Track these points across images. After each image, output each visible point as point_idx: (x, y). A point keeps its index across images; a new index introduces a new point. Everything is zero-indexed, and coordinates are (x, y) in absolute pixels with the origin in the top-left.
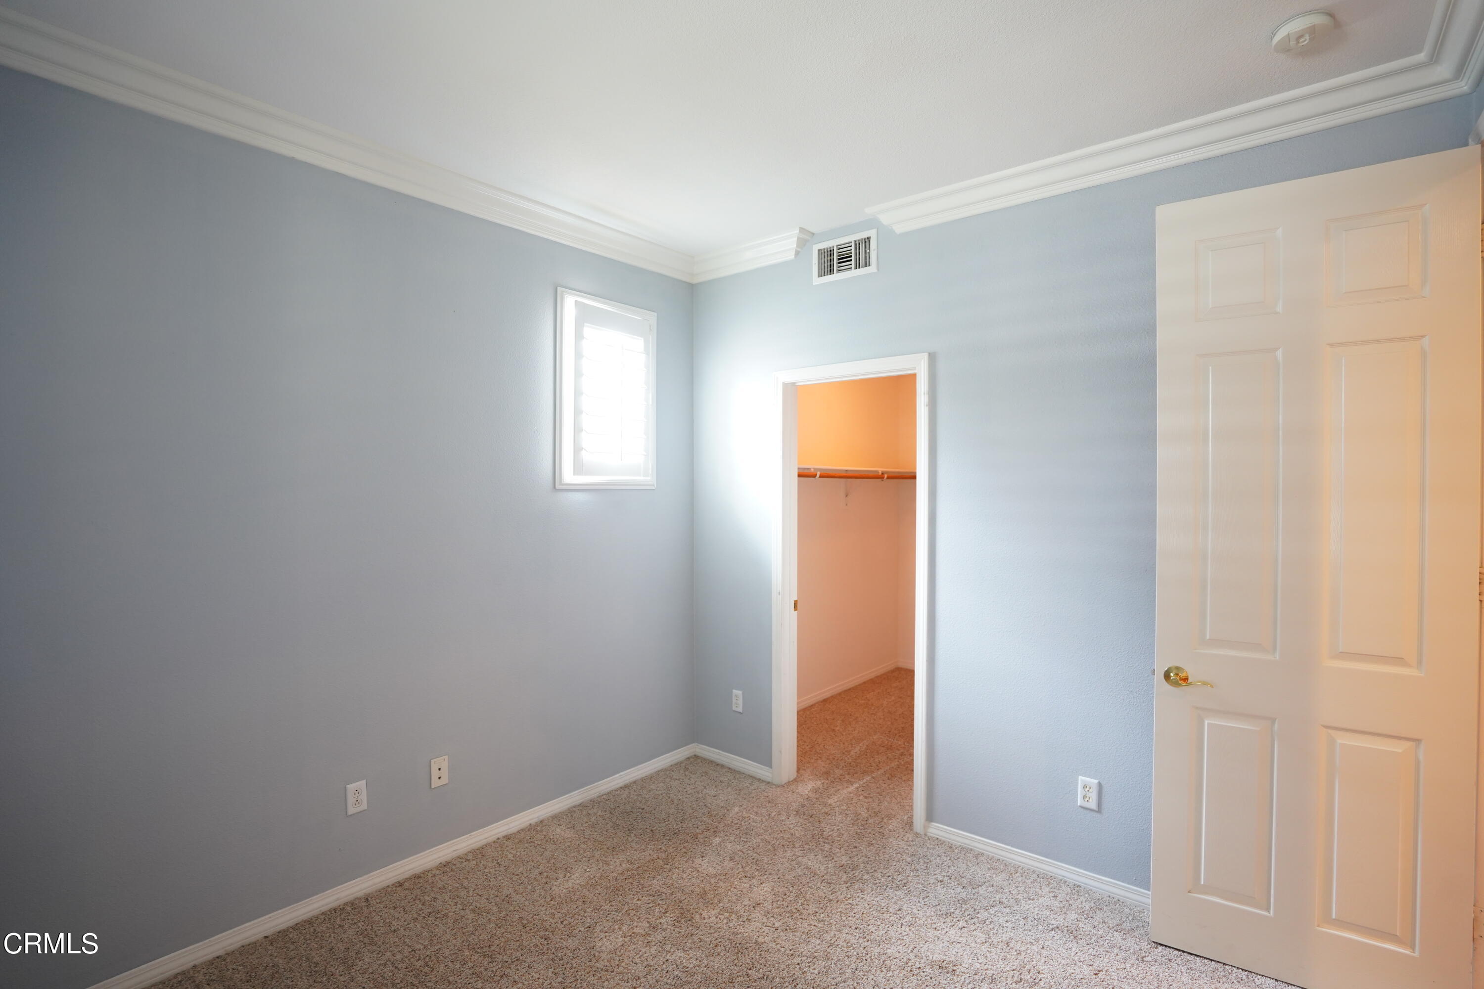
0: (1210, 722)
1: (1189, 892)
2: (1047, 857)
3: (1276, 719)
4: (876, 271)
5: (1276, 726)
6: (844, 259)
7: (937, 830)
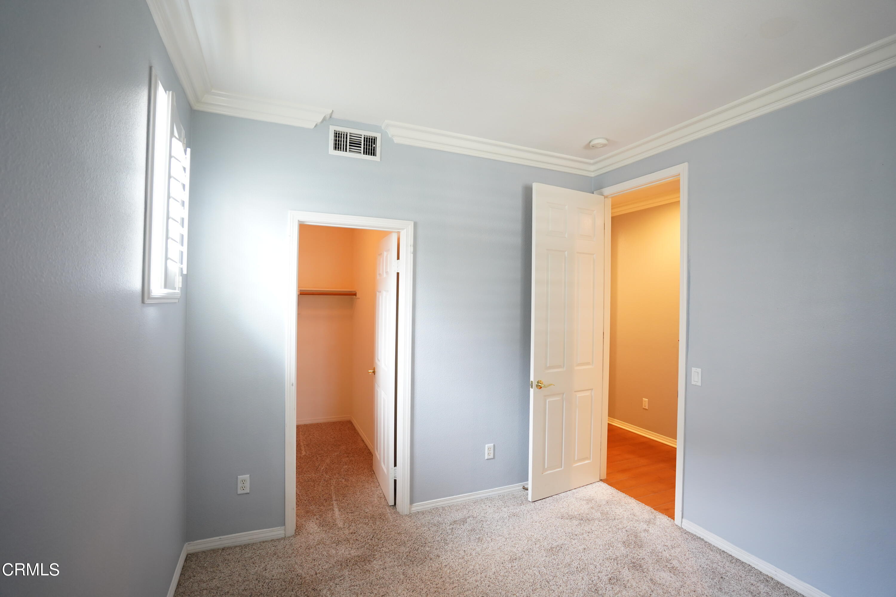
0: (549, 400)
1: (542, 474)
2: (472, 492)
3: (564, 393)
4: (380, 161)
5: (564, 395)
6: (355, 144)
7: (418, 507)
